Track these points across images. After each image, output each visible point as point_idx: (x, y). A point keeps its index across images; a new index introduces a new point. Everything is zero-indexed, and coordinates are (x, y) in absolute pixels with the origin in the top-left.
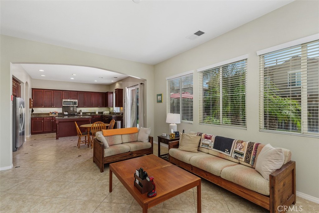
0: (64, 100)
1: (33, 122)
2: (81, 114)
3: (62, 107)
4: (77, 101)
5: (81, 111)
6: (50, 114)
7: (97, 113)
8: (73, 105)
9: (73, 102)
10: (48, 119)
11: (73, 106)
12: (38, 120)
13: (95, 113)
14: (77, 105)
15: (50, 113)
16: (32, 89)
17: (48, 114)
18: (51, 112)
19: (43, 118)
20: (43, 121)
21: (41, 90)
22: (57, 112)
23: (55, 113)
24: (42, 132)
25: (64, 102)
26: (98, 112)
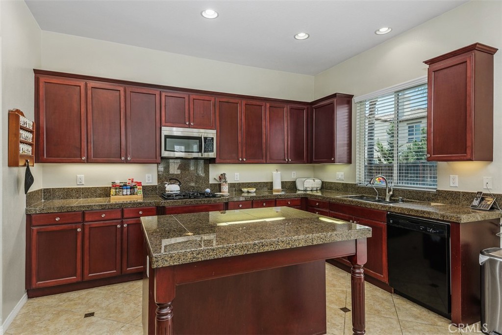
0: (166, 131)
1: (34, 235)
2: (225, 189)
3: (159, 159)
4: (211, 133)
5: (222, 177)
6: (113, 191)
7: (277, 186)
8: (200, 151)
9: (199, 139)
10: (104, 220)
11: (199, 155)
12: (57, 224)
13: (270, 185)
14: (212, 155)
15: (114, 185)
17: (106, 192)
18: (118, 182)
19: (84, 213)
20: (83, 229)
21: (74, 81)
22: (139, 184)
23: (132, 188)
24: (78, 283)
25: (166, 137)
26: (283, 183)
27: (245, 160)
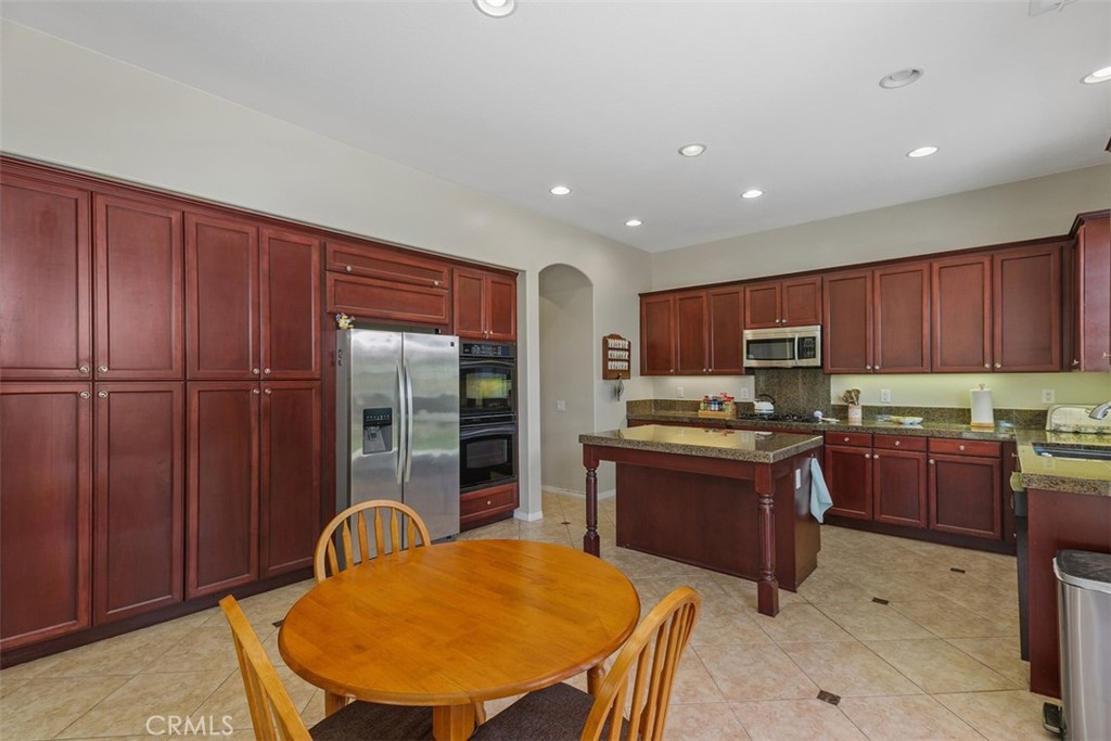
0: (748, 334)
4: (815, 331)
5: (851, 395)
6: (702, 406)
8: (793, 357)
9: (792, 340)
11: (792, 363)
16: (640, 295)
21: (666, 297)
23: (720, 404)
27: (877, 367)
